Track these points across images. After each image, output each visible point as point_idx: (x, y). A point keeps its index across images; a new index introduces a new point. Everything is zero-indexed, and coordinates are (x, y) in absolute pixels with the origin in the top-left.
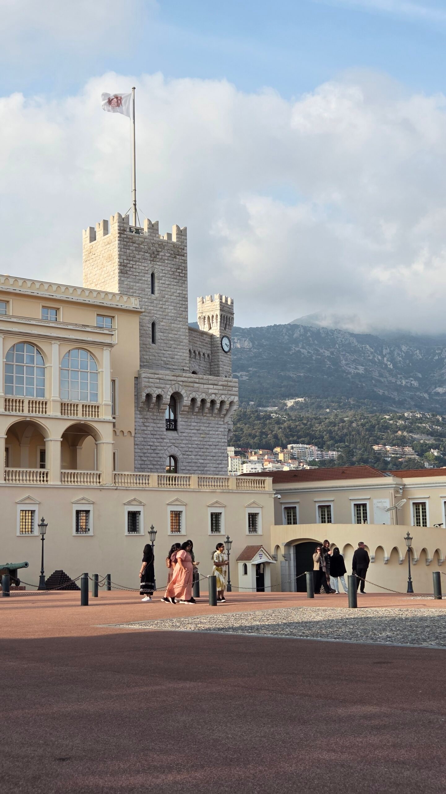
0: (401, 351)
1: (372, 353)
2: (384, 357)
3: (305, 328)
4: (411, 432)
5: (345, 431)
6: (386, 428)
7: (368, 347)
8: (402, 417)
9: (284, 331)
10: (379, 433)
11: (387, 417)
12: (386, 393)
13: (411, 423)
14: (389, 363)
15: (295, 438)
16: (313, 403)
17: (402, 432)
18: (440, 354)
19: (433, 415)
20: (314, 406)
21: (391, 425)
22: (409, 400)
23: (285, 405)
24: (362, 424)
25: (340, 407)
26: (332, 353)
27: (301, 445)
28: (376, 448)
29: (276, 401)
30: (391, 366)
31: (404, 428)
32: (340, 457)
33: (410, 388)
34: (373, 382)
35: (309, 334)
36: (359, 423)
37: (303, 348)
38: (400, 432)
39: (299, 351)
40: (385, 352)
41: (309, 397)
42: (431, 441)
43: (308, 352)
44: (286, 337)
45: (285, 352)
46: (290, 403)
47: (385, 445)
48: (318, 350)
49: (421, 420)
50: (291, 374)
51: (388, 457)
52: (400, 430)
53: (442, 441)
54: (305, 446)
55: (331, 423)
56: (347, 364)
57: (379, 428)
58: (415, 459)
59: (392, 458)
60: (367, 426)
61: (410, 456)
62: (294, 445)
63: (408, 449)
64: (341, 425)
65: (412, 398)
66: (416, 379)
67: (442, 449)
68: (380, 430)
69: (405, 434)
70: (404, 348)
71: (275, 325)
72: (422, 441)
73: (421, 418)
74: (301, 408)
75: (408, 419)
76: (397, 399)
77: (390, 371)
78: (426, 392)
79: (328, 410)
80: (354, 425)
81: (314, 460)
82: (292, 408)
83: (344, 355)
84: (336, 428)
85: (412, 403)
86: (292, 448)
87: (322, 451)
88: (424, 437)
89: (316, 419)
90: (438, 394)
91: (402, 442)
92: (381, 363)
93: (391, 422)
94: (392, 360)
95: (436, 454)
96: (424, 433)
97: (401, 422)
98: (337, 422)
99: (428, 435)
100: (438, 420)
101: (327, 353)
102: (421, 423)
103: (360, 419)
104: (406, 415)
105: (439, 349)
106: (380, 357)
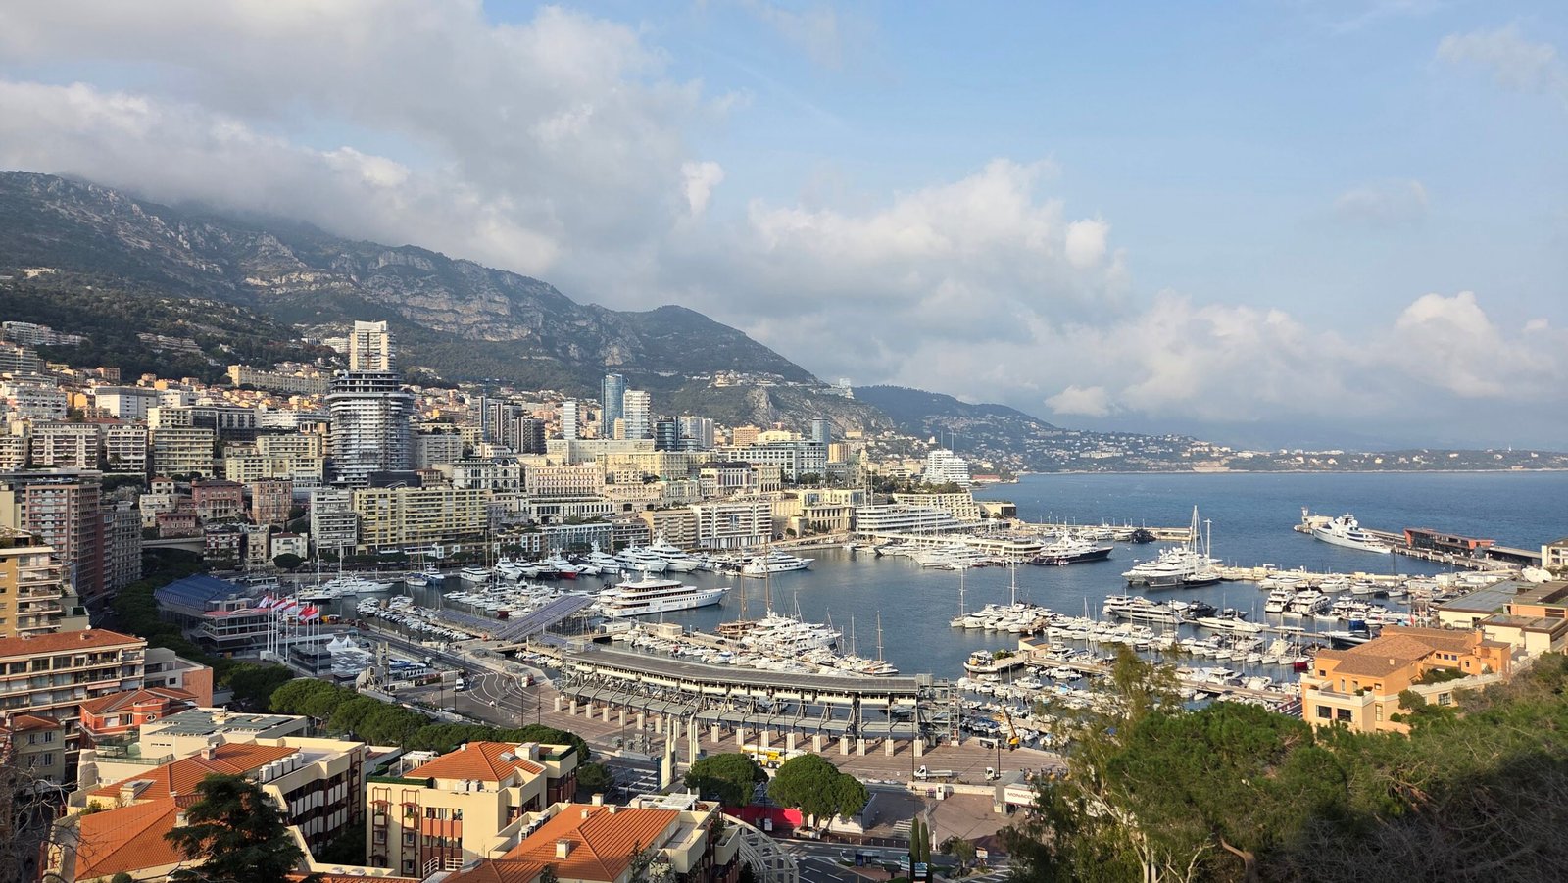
0: (204, 230)
1: (162, 227)
2: (178, 233)
3: (66, 182)
4: (195, 322)
5: (100, 312)
6: (161, 314)
7: (157, 218)
8: (186, 304)
9: (34, 181)
10: (150, 320)
11: (166, 302)
12: (179, 277)
13: (198, 312)
14: (185, 242)
15: (18, 314)
16: (68, 277)
17: (184, 322)
18: (254, 241)
19: (228, 305)
20: (68, 280)
21: (169, 311)
22: (209, 288)
23: (26, 275)
24: (127, 306)
25: (107, 285)
26: (105, 219)
27: (24, 324)
28: (143, 336)
29: (12, 269)
30: (188, 247)
31: (187, 317)
32: (83, 343)
33: (213, 274)
34: (162, 262)
35: (71, 190)
36: (124, 305)
37: (62, 207)
38: (181, 321)
39: (56, 211)
40: (182, 229)
41: (64, 268)
42: (222, 334)
43: (69, 213)
44: (37, 190)
45: (34, 208)
46: (33, 273)
47: (157, 334)
48: (84, 213)
49: (211, 310)
50: (40, 237)
51: (160, 349)
52: (181, 318)
53: (237, 336)
54: (32, 325)
55: (81, 301)
56: (126, 236)
57: (151, 314)
58: (197, 354)
59: (164, 349)
60: (134, 310)
61: (190, 350)
62: (13, 323)
63: (189, 342)
64: (95, 304)
65: (214, 287)
66: (221, 265)
67: (235, 345)
68: (153, 316)
69: (188, 323)
70: (208, 228)
71: (20, 172)
72: (209, 335)
73: (211, 308)
74: (50, 281)
75: (193, 307)
76: (193, 286)
77: (186, 251)
78: (233, 282)
79: (89, 288)
80: (115, 306)
81: (44, 345)
82: (35, 279)
83: (124, 224)
84: (87, 308)
85: (214, 293)
86: (10, 326)
87: (57, 334)
88: (213, 329)
89: (59, 293)
90: (248, 285)
91: (182, 333)
92: (174, 240)
93: (170, 308)
94: (191, 241)
95: (226, 350)
96: (213, 325)
97: (183, 309)
98: (90, 301)
99: (219, 327)
100: (234, 311)
101: (98, 219)
102: (211, 313)
103: (126, 300)
104: (191, 301)
105: (252, 235)
106: (173, 234)
